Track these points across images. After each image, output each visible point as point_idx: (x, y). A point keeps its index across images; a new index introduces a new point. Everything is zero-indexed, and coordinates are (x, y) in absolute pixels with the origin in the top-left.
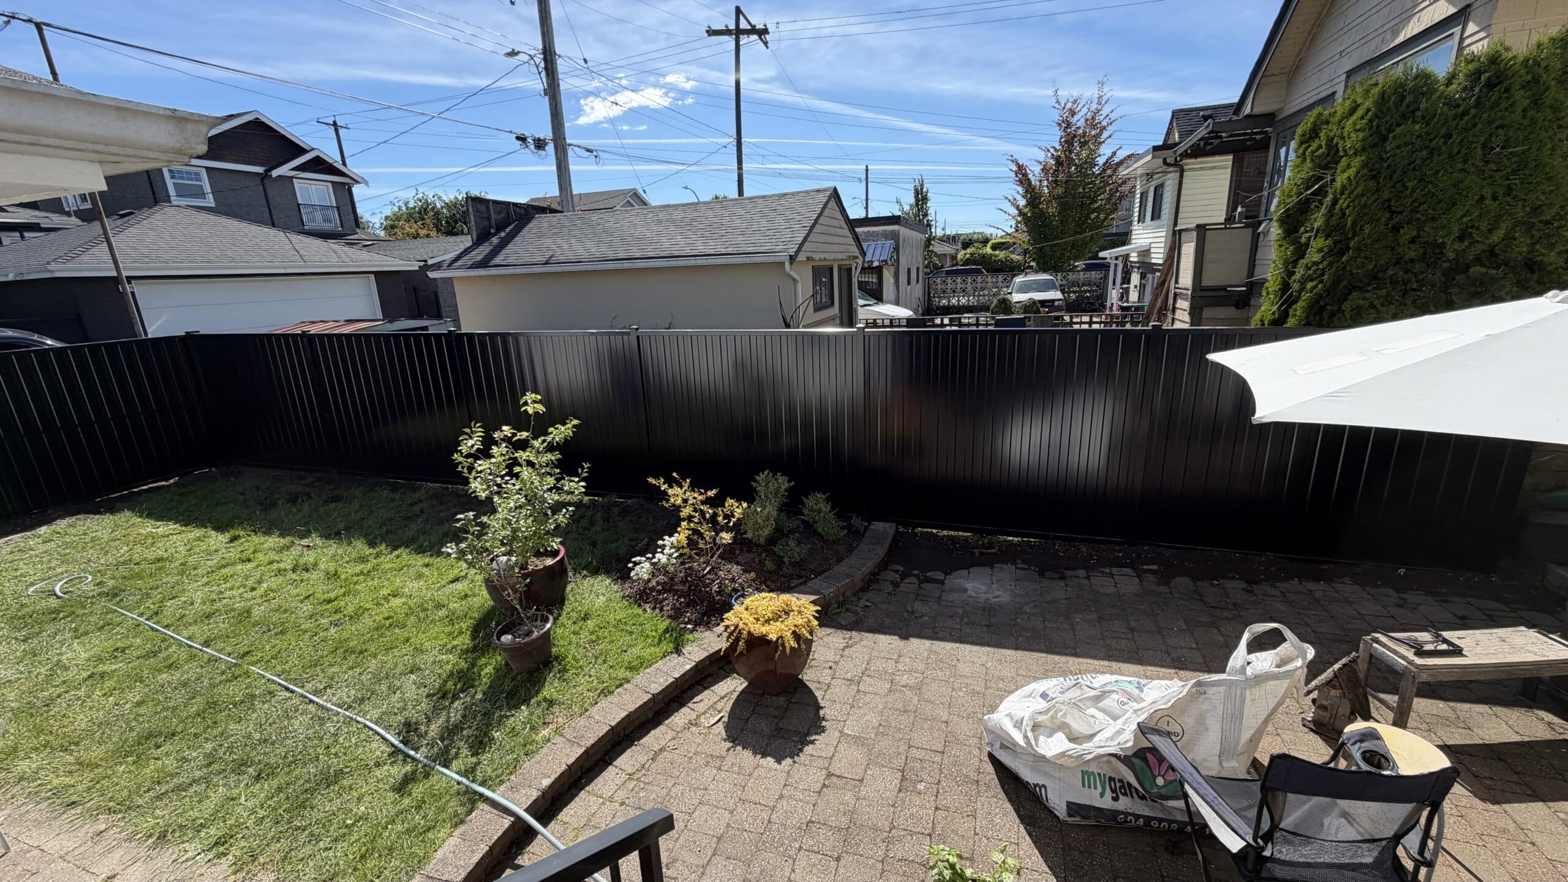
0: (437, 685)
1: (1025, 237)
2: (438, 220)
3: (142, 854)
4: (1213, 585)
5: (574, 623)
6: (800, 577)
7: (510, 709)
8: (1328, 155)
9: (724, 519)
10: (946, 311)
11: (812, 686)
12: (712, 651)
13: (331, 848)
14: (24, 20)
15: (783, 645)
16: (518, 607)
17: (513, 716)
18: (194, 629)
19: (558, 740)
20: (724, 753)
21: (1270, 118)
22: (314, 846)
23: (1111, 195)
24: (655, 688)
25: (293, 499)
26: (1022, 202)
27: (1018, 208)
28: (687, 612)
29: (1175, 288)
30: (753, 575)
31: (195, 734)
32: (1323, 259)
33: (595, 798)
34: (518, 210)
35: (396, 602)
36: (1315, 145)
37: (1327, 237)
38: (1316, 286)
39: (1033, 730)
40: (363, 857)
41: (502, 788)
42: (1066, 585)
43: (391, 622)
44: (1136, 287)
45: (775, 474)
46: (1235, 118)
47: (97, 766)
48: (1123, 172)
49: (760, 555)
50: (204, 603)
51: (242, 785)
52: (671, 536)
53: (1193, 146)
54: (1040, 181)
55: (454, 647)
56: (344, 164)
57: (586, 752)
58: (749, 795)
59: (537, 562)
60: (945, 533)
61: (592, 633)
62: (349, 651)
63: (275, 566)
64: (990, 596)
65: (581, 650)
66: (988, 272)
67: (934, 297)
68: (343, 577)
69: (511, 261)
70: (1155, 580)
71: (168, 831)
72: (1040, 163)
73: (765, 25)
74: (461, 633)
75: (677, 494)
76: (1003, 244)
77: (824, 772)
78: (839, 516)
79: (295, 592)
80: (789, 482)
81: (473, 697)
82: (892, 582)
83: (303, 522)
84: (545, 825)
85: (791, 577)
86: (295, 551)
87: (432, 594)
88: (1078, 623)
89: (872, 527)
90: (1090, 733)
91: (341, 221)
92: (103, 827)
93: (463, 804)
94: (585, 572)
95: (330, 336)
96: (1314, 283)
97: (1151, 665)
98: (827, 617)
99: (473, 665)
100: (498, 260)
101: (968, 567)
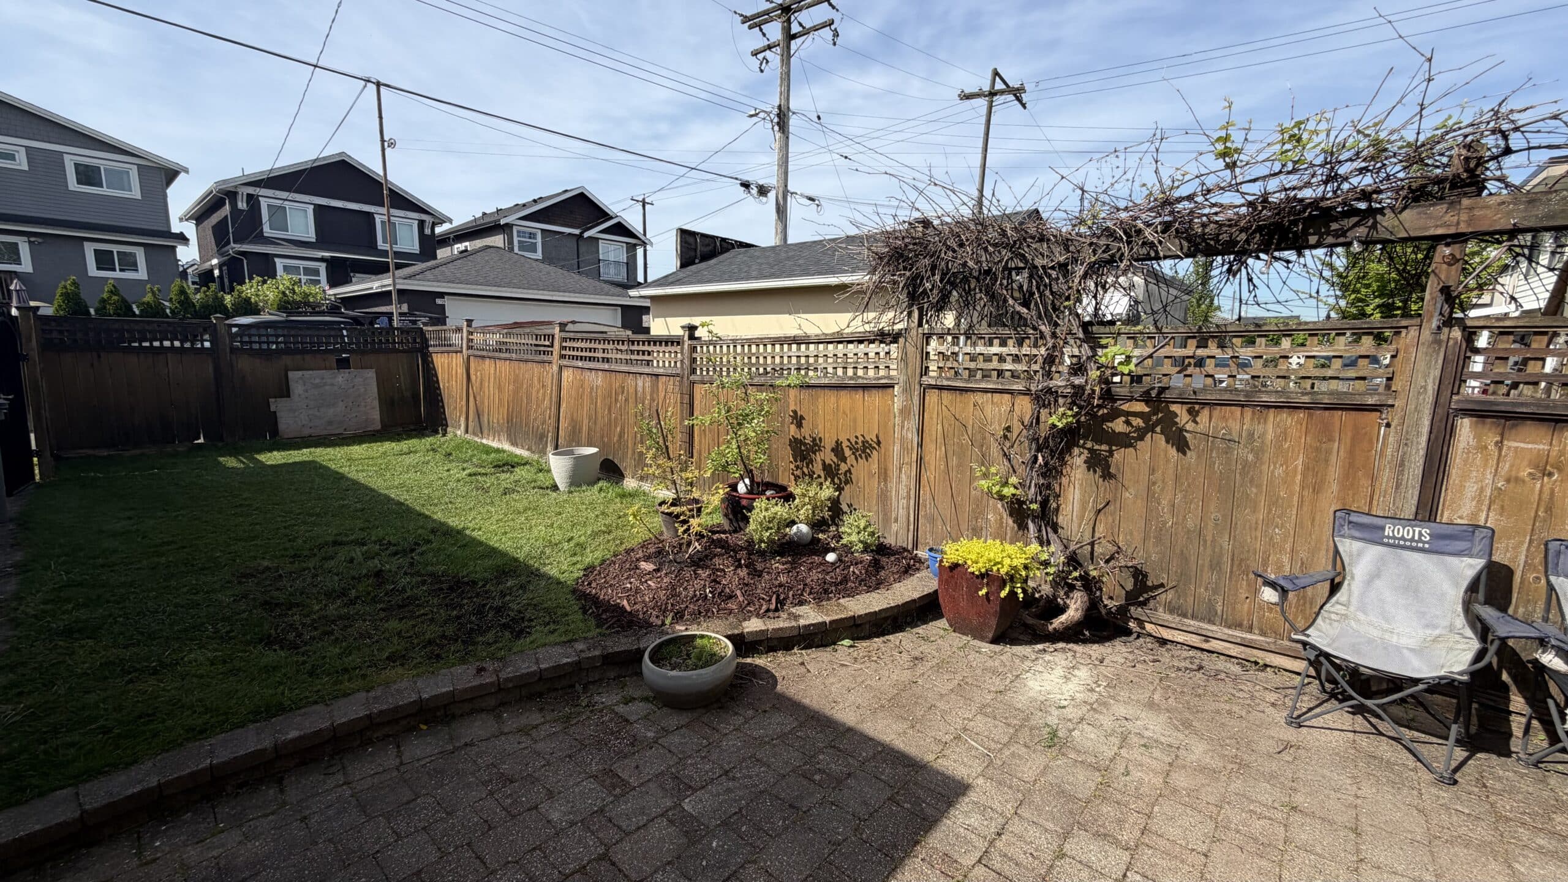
34: (725, 245)
69: (695, 281)
73: (1023, 86)
91: (627, 274)
100: (685, 281)
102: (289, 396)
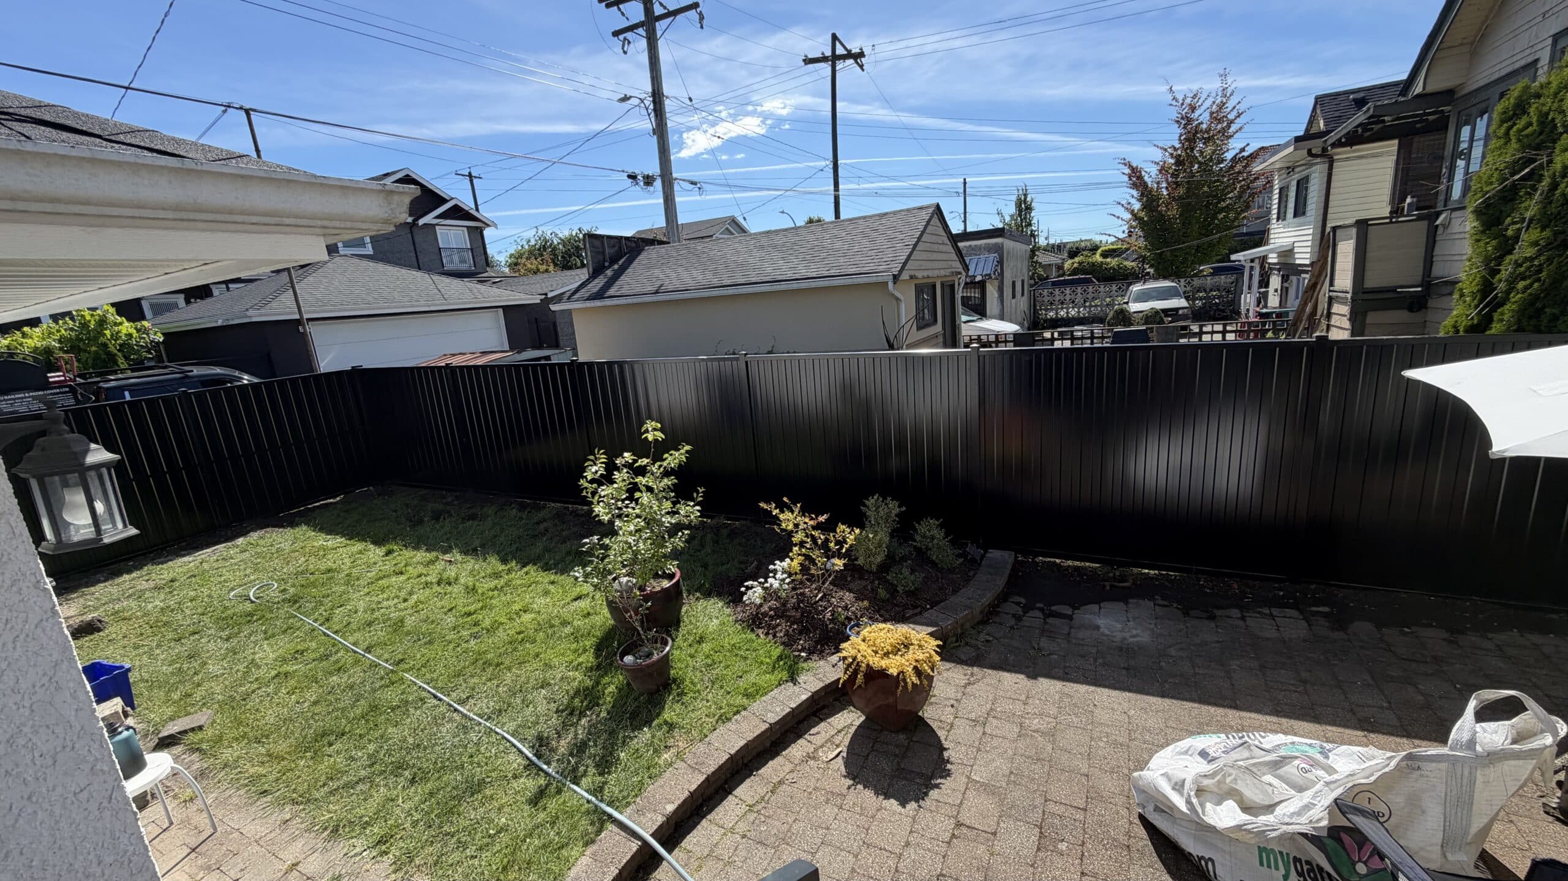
0: (566, 702)
1: (1142, 243)
2: (555, 255)
3: (319, 845)
4: (1405, 634)
5: (690, 645)
6: (915, 607)
7: (633, 730)
8: (1541, 133)
9: (836, 545)
10: (1054, 324)
11: (935, 725)
12: (828, 682)
13: (476, 857)
14: (237, 108)
15: (904, 680)
16: (639, 629)
17: (636, 737)
18: (357, 635)
19: (679, 764)
20: (845, 791)
21: (1448, 95)
22: (462, 852)
23: (1241, 193)
24: (773, 718)
25: (437, 517)
26: (1137, 206)
27: (1132, 212)
28: (800, 639)
29: (1330, 291)
30: (866, 603)
31: (360, 735)
32: (1539, 254)
33: (716, 828)
34: (629, 243)
35: (527, 617)
36: (1521, 123)
37: (1543, 229)
38: (1531, 285)
39: (1197, 796)
40: (505, 869)
41: (628, 810)
42: (1217, 626)
43: (522, 638)
44: (1276, 291)
45: (885, 498)
46: (1402, 99)
47: (283, 759)
48: (1257, 167)
49: (872, 582)
50: (365, 611)
51: (399, 787)
52: (782, 560)
53: (1348, 133)
54: (1158, 183)
55: (580, 664)
56: (477, 210)
57: (707, 779)
58: (874, 839)
59: (655, 584)
60: (1070, 563)
61: (707, 657)
62: (487, 663)
63: (423, 579)
64: (1127, 635)
65: (698, 674)
66: (1098, 280)
67: (1041, 310)
68: (480, 591)
69: (624, 291)
70: (1327, 624)
71: (339, 826)
72: (1158, 164)
73: (861, 49)
74: (585, 651)
75: (788, 519)
76: (1114, 250)
77: (952, 821)
78: (953, 542)
79: (439, 604)
80: (899, 507)
81: (598, 716)
82: (1014, 616)
83: (445, 538)
84: (670, 851)
85: (906, 607)
86: (440, 566)
87: (559, 611)
88: (1234, 671)
89: (988, 555)
90: (1267, 803)
91: (474, 261)
92: (288, 816)
93: (592, 824)
94: (698, 594)
95: (469, 368)
96: (1528, 282)
97: (1330, 724)
98: (947, 653)
99: (598, 683)
100: (612, 291)
101: (1098, 601)
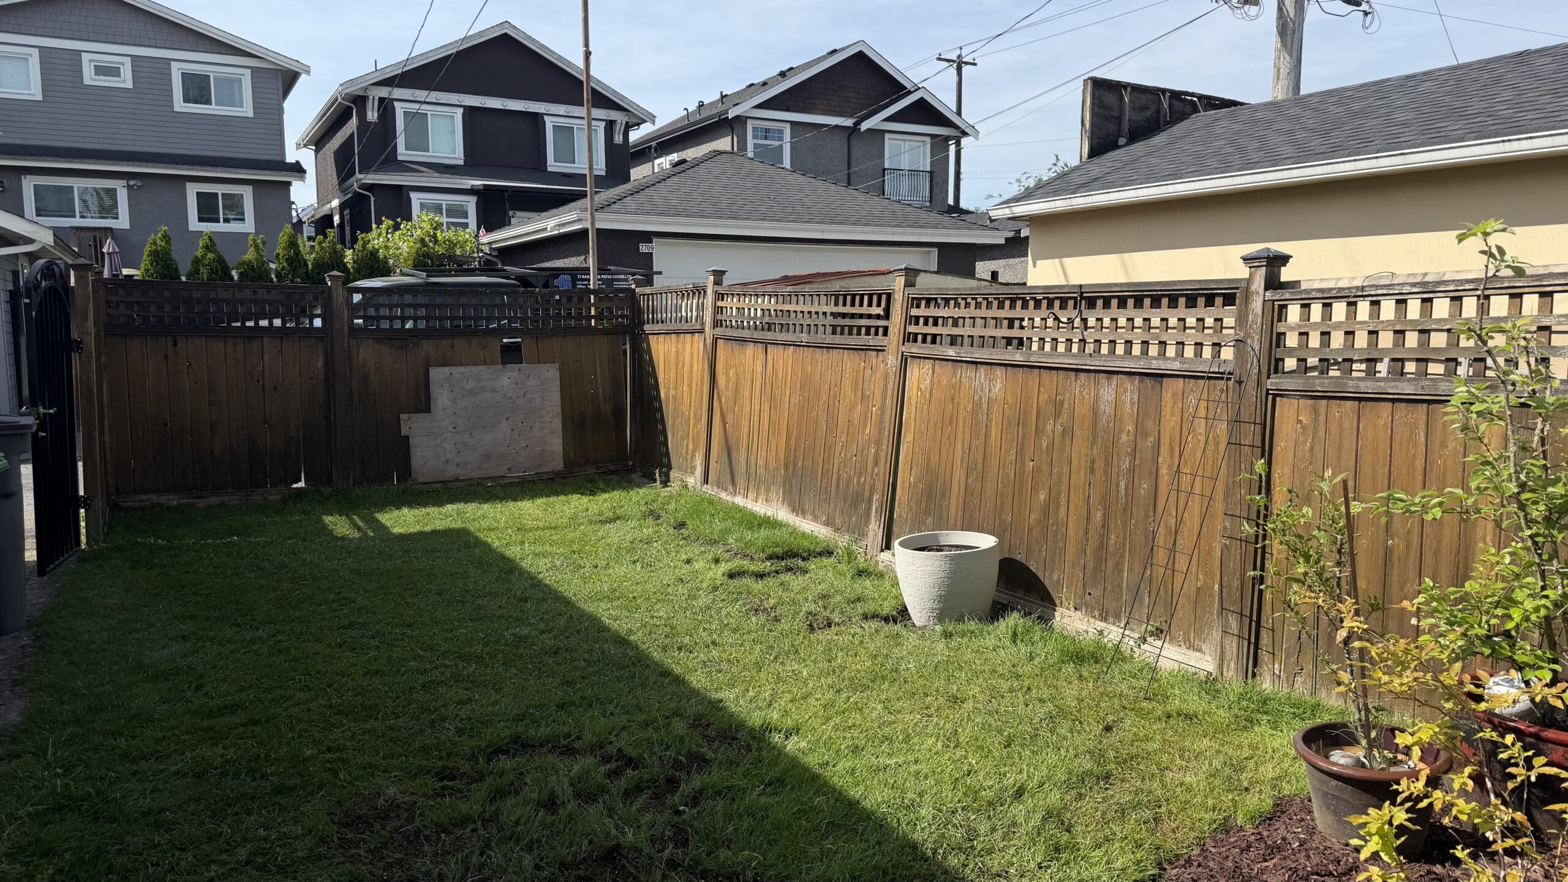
91: (931, 192)
102: (428, 410)
